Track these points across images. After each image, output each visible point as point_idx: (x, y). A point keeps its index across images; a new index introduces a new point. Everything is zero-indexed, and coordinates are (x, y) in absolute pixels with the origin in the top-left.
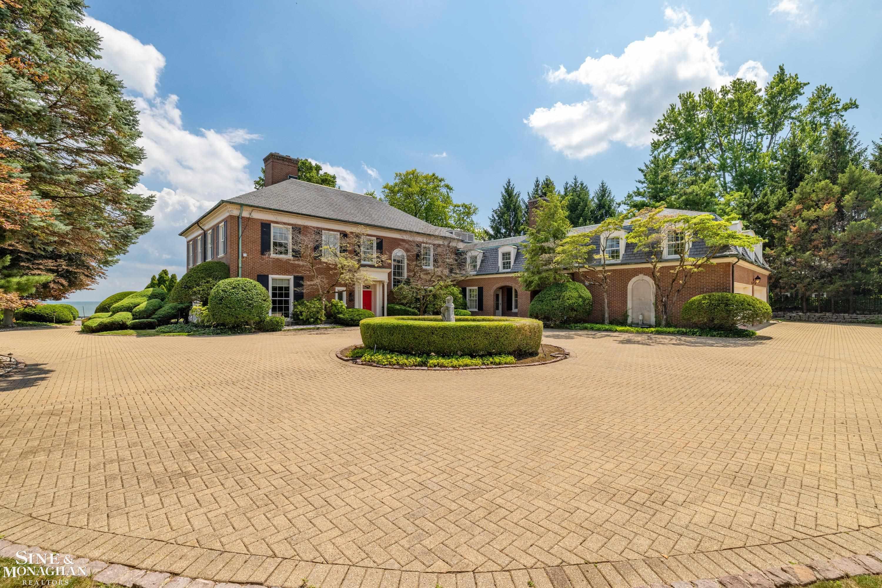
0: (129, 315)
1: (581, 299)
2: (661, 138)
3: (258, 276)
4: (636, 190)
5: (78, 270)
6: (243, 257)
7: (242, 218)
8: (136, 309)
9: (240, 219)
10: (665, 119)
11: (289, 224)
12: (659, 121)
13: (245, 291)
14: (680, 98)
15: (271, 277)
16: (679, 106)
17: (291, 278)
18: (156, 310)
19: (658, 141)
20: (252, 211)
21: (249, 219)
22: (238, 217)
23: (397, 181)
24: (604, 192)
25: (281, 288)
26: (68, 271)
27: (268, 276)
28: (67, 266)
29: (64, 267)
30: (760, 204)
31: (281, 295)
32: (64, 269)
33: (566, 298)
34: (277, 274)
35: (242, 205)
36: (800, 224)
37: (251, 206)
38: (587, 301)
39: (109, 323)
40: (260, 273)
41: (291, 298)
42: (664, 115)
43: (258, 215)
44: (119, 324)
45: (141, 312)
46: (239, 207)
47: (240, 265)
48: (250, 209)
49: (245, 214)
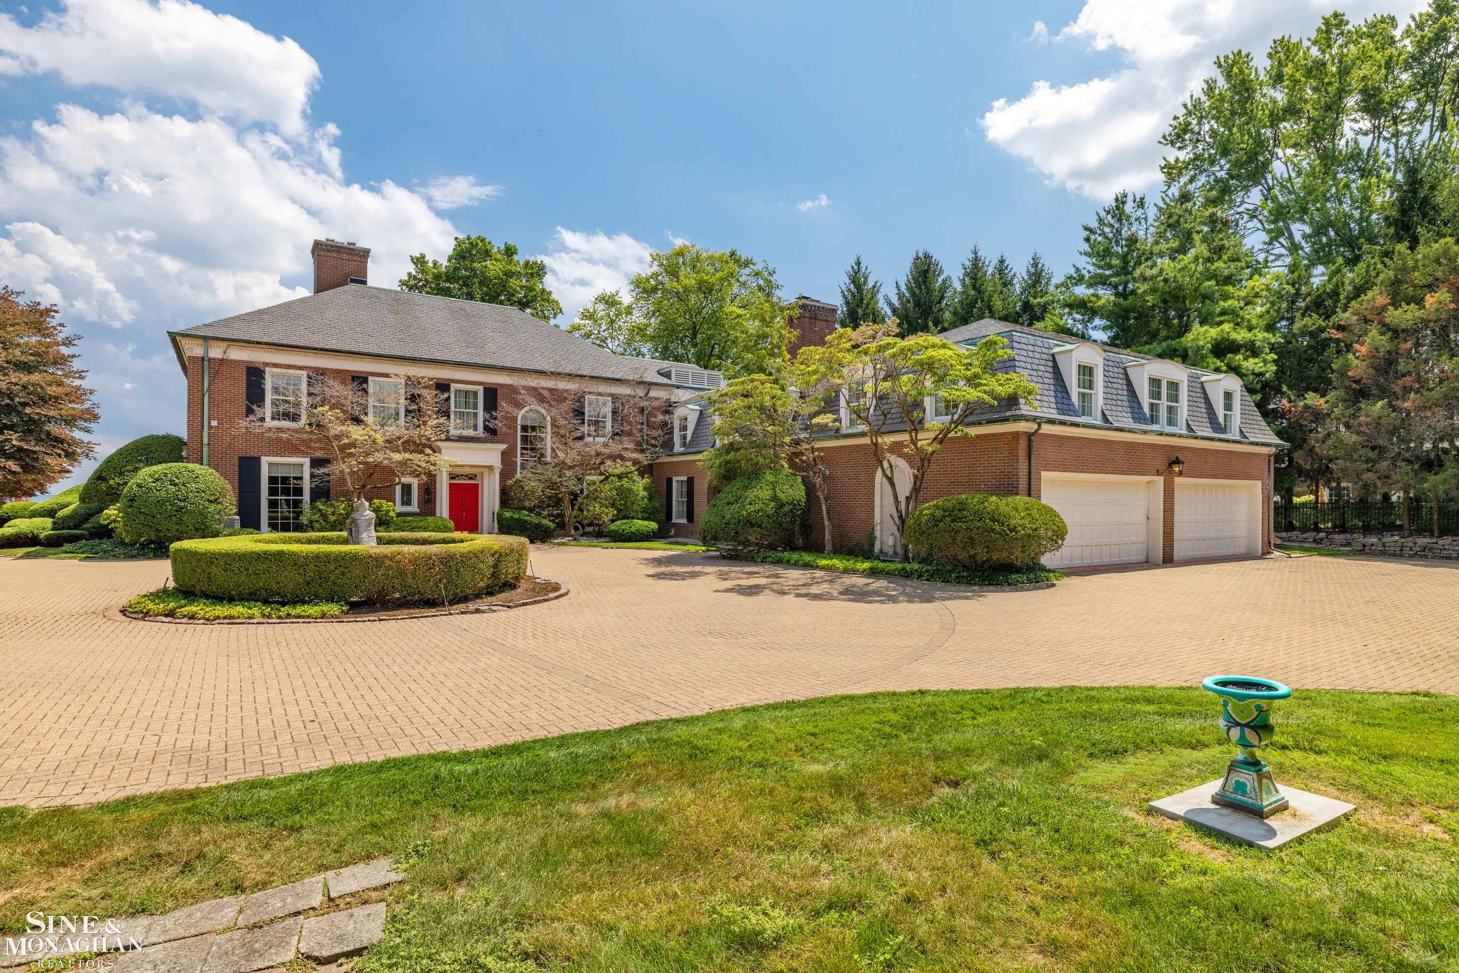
0: (48, 522)
1: (773, 504)
2: (1184, 155)
3: (241, 458)
4: (1072, 271)
5: (37, 448)
6: (210, 427)
7: (210, 360)
8: (60, 514)
9: (206, 363)
10: (1189, 113)
11: (301, 368)
12: (1175, 118)
13: (175, 485)
14: (1220, 66)
15: (265, 461)
16: (1222, 83)
17: (306, 461)
18: (91, 515)
19: (1177, 160)
20: (228, 347)
21: (222, 361)
22: (203, 359)
23: (656, 268)
24: (1037, 276)
25: (285, 480)
26: (20, 449)
27: (258, 460)
28: (21, 440)
29: (14, 442)
30: (1319, 296)
31: (286, 492)
32: (14, 446)
33: (748, 500)
34: (277, 455)
35: (206, 338)
36: (1374, 337)
37: (223, 339)
38: (787, 508)
39: (12, 535)
40: (244, 454)
41: (306, 497)
42: (1185, 106)
43: (238, 354)
44: (26, 537)
45: (65, 518)
46: (201, 342)
47: (205, 441)
48: (224, 344)
49: (216, 352)
